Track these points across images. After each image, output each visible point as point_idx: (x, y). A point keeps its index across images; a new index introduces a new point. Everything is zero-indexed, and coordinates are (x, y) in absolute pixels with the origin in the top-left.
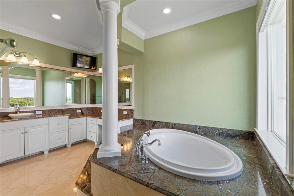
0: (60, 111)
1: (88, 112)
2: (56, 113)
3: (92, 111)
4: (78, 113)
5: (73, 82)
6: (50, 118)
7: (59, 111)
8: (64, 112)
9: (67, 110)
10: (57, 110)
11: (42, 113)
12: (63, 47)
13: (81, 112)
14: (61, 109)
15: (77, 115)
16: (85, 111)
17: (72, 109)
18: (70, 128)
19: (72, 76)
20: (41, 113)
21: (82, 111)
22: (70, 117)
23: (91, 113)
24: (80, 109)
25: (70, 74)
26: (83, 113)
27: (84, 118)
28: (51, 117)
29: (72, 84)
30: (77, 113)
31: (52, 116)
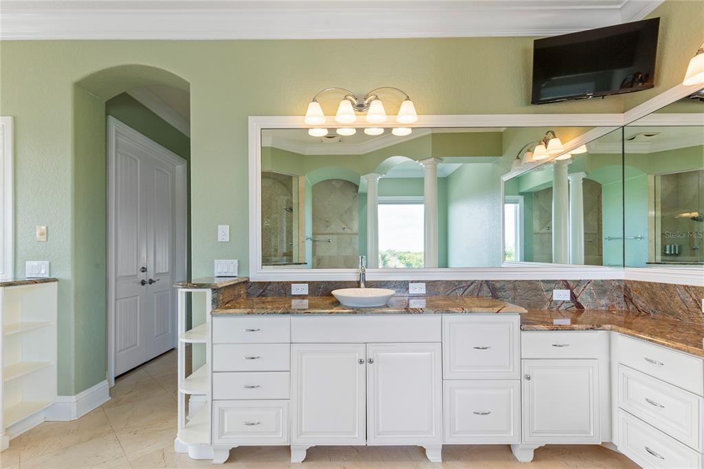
0: (485, 288)
1: (603, 302)
2: (471, 294)
3: (628, 299)
4: (556, 302)
5: (521, 199)
6: (448, 318)
7: (480, 290)
8: (500, 294)
9: (510, 285)
10: (473, 282)
11: (425, 292)
12: (494, 34)
13: (568, 298)
14: (487, 282)
15: (550, 308)
16: (592, 297)
17: (530, 282)
18: (526, 372)
19: (523, 162)
20: (423, 291)
21: (573, 297)
22: (526, 324)
23: (621, 305)
24: (566, 284)
25: (518, 158)
26: (579, 306)
27: (598, 336)
28: (448, 312)
29: (518, 205)
30: (551, 300)
31: (454, 310)
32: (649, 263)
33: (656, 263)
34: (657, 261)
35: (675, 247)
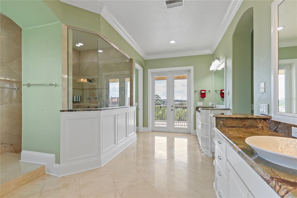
32: (62, 111)
33: (69, 111)
34: (69, 109)
35: (78, 97)
